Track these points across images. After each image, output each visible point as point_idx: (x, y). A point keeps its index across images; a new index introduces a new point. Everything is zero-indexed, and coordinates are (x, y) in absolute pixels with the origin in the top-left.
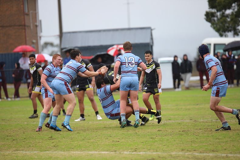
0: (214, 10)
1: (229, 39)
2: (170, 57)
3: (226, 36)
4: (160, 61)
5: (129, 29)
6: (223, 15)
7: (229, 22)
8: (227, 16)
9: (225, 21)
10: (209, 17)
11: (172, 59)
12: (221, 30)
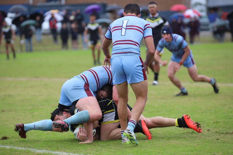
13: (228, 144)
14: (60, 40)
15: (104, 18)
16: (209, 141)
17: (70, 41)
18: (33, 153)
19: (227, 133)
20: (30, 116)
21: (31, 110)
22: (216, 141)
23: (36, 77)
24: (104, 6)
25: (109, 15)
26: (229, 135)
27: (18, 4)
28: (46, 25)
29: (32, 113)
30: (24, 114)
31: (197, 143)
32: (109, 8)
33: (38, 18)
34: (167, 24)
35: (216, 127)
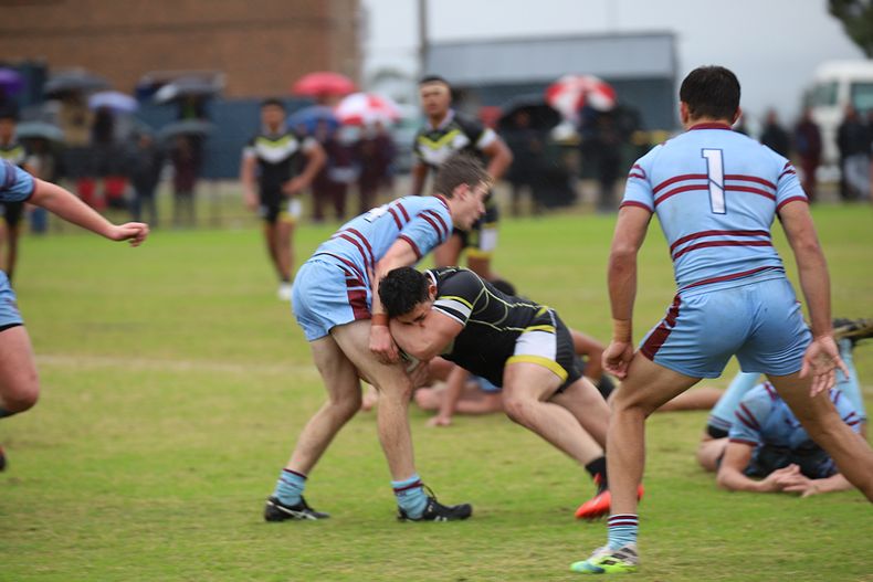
15: (33, 119)
24: (38, 74)
25: (54, 107)
32: (53, 84)
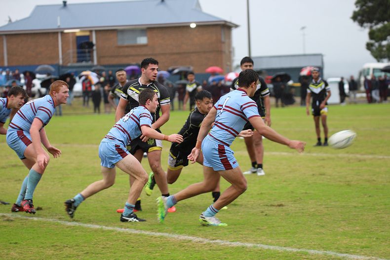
0: (373, 41)
1: (384, 64)
2: (337, 77)
3: (382, 62)
4: (329, 80)
5: (305, 55)
6: (380, 46)
7: (385, 51)
8: (384, 46)
9: (381, 51)
10: (369, 46)
11: (339, 80)
12: (379, 56)
13: (274, 218)
14: (91, 104)
16: (253, 214)
17: (102, 105)
18: (63, 225)
19: (272, 205)
20: (60, 186)
21: (60, 178)
22: (261, 214)
23: (66, 143)
26: (274, 207)
27: (45, 64)
28: (78, 87)
29: (62, 182)
30: (53, 183)
31: (241, 215)
33: (68, 79)
34: (200, 87)
35: (260, 199)
